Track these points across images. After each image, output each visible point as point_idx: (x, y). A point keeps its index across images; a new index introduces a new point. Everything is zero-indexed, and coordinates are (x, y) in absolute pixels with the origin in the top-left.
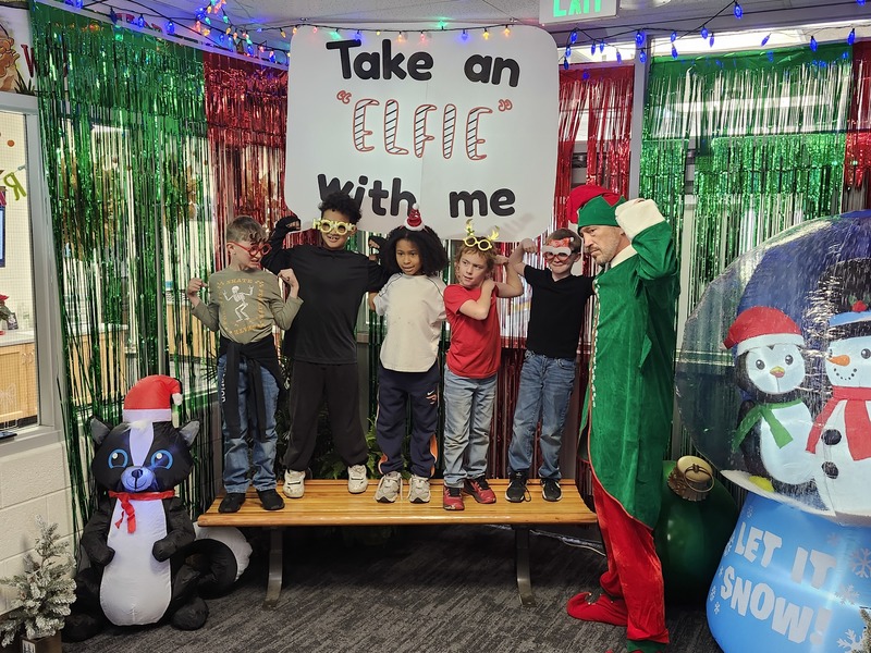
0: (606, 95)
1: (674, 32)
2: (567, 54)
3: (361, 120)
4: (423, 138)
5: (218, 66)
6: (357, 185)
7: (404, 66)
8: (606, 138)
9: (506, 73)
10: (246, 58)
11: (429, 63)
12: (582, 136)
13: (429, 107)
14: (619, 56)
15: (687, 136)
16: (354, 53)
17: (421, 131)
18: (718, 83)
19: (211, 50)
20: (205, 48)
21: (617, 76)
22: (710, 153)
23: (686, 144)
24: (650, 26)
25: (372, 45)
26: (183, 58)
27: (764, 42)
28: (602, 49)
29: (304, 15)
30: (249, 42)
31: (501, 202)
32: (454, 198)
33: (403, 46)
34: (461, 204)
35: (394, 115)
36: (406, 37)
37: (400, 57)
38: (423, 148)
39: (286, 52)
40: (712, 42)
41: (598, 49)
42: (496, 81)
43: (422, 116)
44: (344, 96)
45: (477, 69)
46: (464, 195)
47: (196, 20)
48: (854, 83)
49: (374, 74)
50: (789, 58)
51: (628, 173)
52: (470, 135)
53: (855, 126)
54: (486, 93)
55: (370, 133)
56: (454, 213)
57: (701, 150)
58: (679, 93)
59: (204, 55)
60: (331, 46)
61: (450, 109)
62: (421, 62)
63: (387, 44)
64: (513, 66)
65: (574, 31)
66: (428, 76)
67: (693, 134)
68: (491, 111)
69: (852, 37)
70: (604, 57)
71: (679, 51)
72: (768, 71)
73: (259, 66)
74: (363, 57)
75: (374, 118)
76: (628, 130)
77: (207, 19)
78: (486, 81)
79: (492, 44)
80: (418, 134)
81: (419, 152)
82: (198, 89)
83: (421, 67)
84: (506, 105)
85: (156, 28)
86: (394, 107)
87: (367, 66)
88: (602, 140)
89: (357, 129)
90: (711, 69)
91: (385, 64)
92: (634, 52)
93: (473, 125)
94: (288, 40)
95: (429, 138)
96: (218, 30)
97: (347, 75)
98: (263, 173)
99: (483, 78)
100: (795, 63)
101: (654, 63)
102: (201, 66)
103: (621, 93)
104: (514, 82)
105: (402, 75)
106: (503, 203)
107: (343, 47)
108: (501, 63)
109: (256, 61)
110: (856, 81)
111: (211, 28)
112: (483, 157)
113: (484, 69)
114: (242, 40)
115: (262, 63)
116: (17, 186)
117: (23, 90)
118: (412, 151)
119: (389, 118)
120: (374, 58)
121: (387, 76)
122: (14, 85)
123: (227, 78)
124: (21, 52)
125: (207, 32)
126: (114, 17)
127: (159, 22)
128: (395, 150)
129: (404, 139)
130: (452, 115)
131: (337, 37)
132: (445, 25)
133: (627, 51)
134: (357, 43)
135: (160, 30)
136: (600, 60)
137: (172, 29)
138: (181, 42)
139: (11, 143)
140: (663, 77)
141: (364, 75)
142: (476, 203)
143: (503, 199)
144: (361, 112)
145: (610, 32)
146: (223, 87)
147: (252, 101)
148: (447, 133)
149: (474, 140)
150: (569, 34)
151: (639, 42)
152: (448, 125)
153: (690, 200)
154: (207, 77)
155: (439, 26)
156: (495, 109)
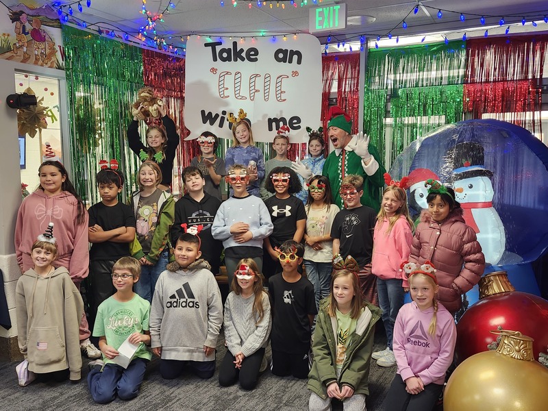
0: (346, 68)
1: (379, 37)
2: (326, 48)
3: (222, 82)
4: (254, 91)
5: (150, 56)
6: (221, 115)
7: (244, 55)
8: (347, 90)
9: (295, 57)
10: (163, 52)
11: (257, 53)
12: (334, 89)
13: (257, 75)
14: (351, 49)
15: (387, 88)
16: (218, 48)
17: (253, 88)
18: (401, 61)
19: (146, 48)
20: (143, 47)
21: (351, 59)
22: (398, 97)
23: (386, 92)
24: (367, 33)
25: (228, 44)
26: (132, 52)
27: (423, 40)
28: (343, 45)
29: (193, 30)
30: (165, 44)
31: (294, 123)
32: (270, 121)
33: (244, 45)
34: (274, 124)
35: (239, 80)
36: (245, 40)
37: (242, 50)
38: (254, 96)
39: (182, 48)
40: (397, 41)
41: (341, 46)
42: (290, 62)
43: (253, 80)
44: (213, 70)
45: (281, 56)
46: (275, 120)
47: (139, 33)
48: (467, 60)
49: (228, 59)
50: (435, 48)
51: (358, 107)
52: (278, 89)
53: (467, 80)
54: (286, 68)
55: (227, 89)
56: (270, 129)
57: (394, 95)
58: (382, 66)
59: (142, 51)
60: (207, 45)
61: (267, 76)
62: (253, 53)
63: (235, 44)
64: (299, 54)
65: (329, 36)
66: (256, 60)
67: (389, 87)
68: (288, 77)
69: (464, 38)
70: (345, 49)
71: (378, 45)
72: (426, 55)
73: (169, 56)
74: (223, 51)
75: (229, 81)
76: (357, 86)
77: (145, 32)
78: (285, 62)
79: (287, 43)
80: (251, 89)
81: (252, 98)
82: (140, 68)
83: (252, 55)
84: (295, 74)
85: (120, 37)
86: (239, 75)
87: (225, 55)
88: (345, 91)
89: (220, 87)
90: (398, 54)
91: (234, 54)
92: (360, 46)
93: (279, 84)
94: (185, 43)
95: (257, 91)
96: (149, 38)
97: (215, 60)
98: (172, 111)
99: (284, 60)
100: (438, 51)
101: (370, 52)
102: (141, 56)
103: (354, 67)
104: (299, 62)
105: (243, 59)
106: (295, 123)
107: (213, 45)
108: (292, 53)
109: (168, 54)
110: (468, 59)
111: (146, 37)
112: (284, 100)
113: (284, 56)
114: (161, 42)
115: (171, 54)
116: (53, 116)
117: (59, 68)
118: (248, 97)
119: (237, 81)
120: (228, 51)
121: (236, 60)
122: (55, 65)
123: (154, 62)
124: (58, 49)
125: (144, 39)
126: (100, 32)
127: (121, 34)
128: (240, 97)
129: (245, 92)
130: (268, 79)
131: (209, 40)
132: (264, 34)
133: (356, 46)
134: (220, 43)
135: (122, 38)
136: (343, 51)
137: (127, 37)
138: (131, 44)
139: (52, 94)
140: (374, 59)
141: (224, 60)
142: (281, 124)
143: (295, 121)
144: (222, 78)
145: (347, 36)
146: (152, 67)
147: (166, 74)
148: (266, 88)
149: (280, 92)
150: (327, 38)
151: (362, 41)
152: (266, 84)
153: (389, 121)
154: (144, 61)
155: (261, 34)
156: (290, 75)
